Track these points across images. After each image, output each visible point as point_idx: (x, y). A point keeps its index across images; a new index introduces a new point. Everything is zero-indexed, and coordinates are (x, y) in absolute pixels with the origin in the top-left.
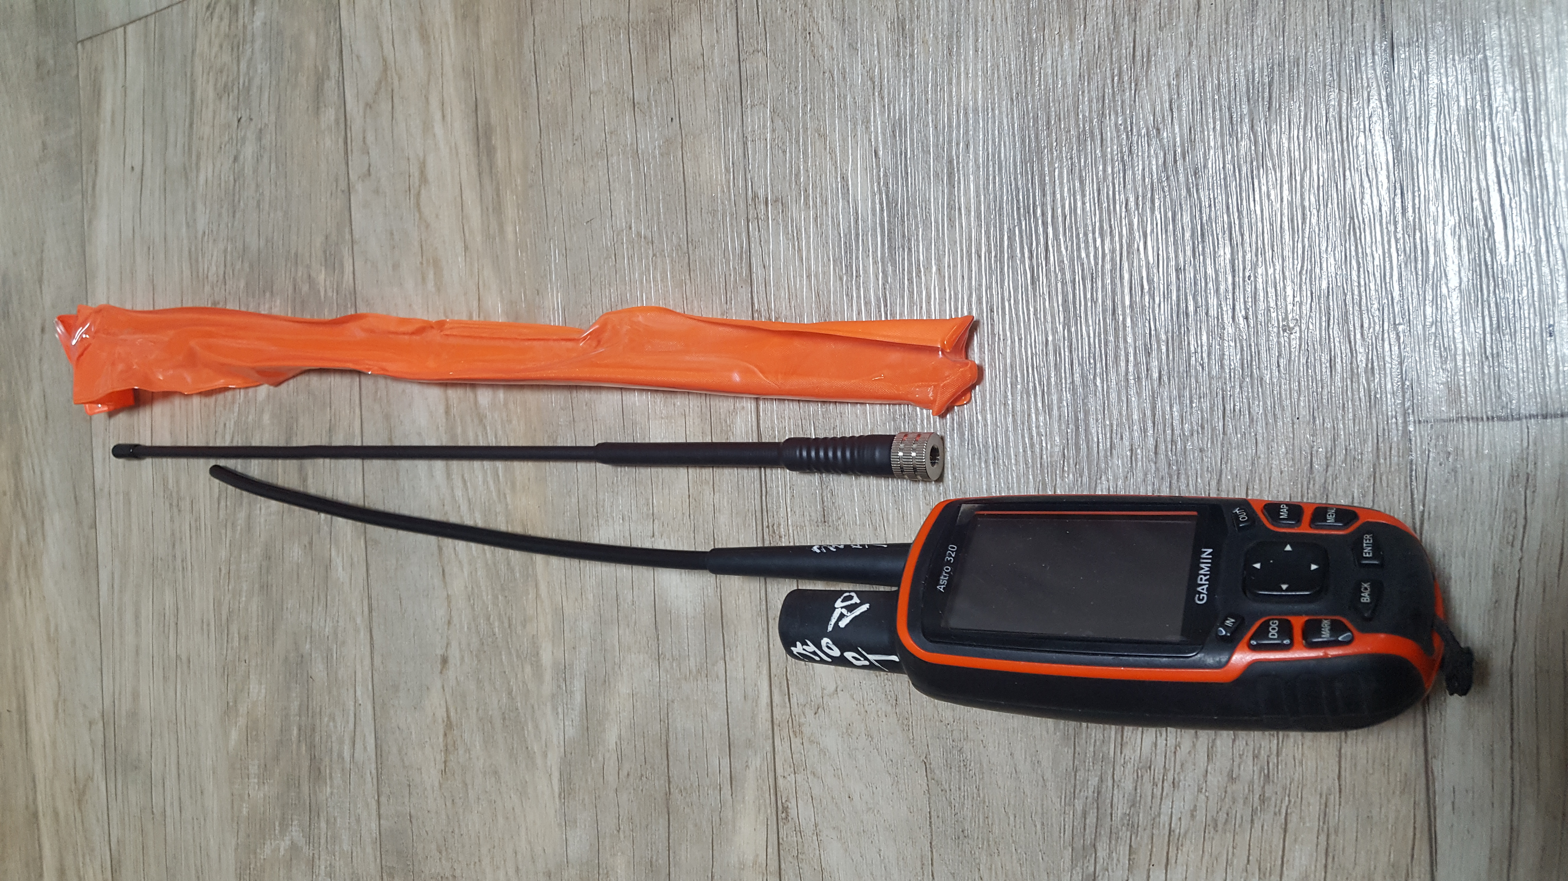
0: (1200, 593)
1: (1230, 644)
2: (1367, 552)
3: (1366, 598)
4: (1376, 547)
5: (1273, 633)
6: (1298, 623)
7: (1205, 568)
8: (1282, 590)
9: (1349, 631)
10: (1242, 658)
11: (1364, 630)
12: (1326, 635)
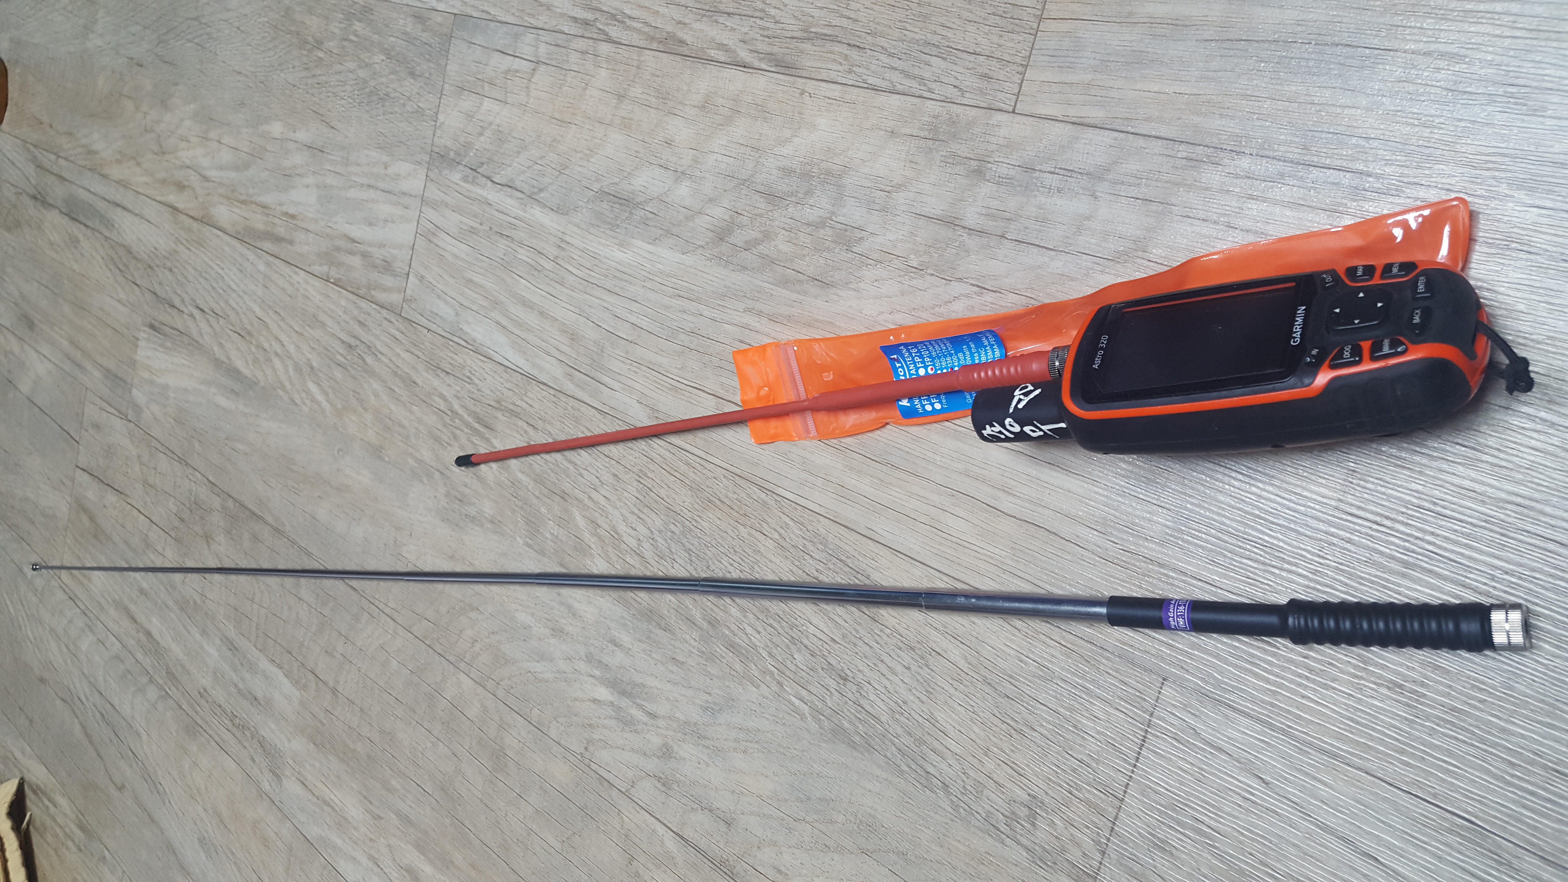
0: (1294, 338)
1: (1315, 368)
2: (1421, 288)
3: (1417, 320)
4: (1427, 285)
5: (1347, 354)
6: (1366, 345)
7: (1299, 320)
8: (1354, 324)
9: (1403, 344)
10: (1322, 378)
11: (1414, 343)
12: (1386, 350)
